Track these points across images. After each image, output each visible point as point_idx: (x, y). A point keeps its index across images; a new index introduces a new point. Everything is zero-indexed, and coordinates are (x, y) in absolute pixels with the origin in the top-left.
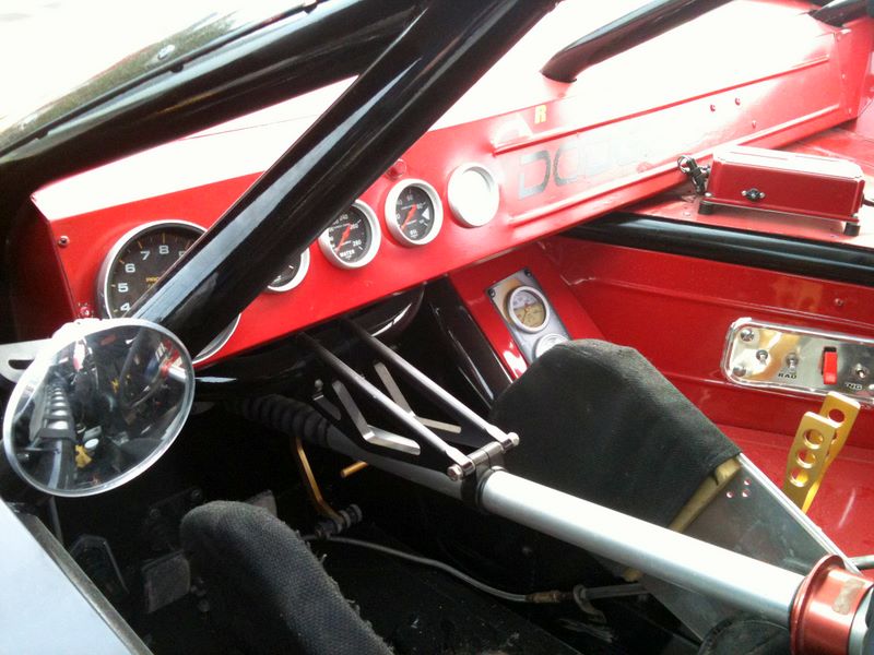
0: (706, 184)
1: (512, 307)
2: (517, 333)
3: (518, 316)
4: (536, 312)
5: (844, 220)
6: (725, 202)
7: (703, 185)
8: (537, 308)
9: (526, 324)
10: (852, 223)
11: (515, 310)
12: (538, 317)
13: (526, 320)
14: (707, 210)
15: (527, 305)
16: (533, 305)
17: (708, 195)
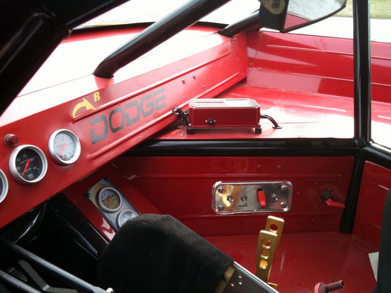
0: (188, 120)
1: (100, 200)
2: (106, 214)
3: (105, 205)
4: (114, 200)
5: (254, 127)
6: (199, 127)
7: (187, 120)
8: (115, 197)
9: (110, 208)
10: (258, 128)
11: (102, 201)
12: (116, 202)
13: (109, 206)
14: (190, 132)
15: (109, 197)
16: (112, 196)
17: (190, 125)
